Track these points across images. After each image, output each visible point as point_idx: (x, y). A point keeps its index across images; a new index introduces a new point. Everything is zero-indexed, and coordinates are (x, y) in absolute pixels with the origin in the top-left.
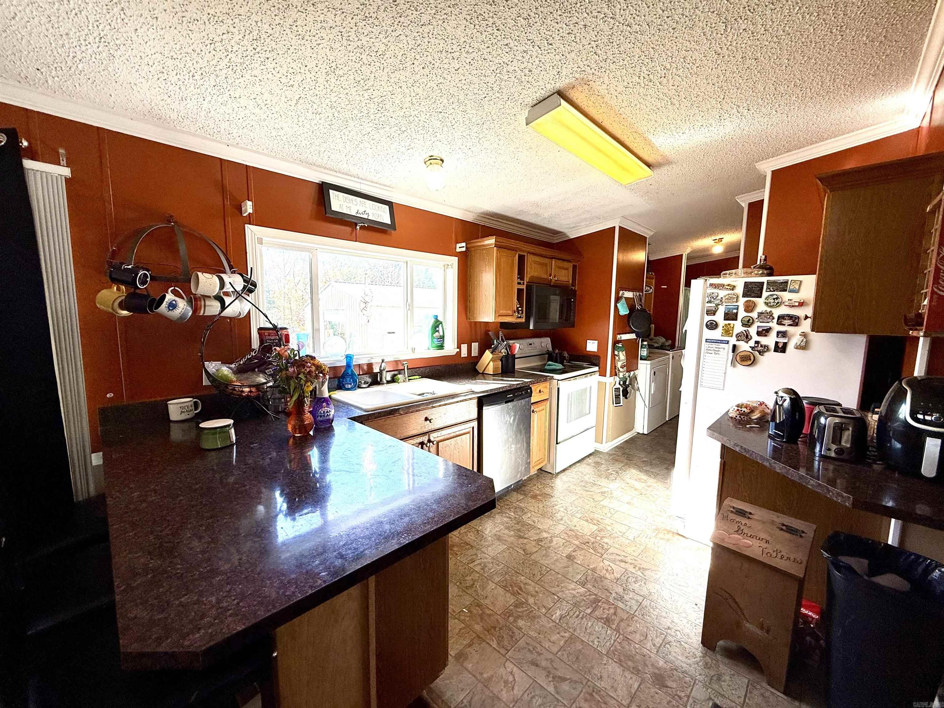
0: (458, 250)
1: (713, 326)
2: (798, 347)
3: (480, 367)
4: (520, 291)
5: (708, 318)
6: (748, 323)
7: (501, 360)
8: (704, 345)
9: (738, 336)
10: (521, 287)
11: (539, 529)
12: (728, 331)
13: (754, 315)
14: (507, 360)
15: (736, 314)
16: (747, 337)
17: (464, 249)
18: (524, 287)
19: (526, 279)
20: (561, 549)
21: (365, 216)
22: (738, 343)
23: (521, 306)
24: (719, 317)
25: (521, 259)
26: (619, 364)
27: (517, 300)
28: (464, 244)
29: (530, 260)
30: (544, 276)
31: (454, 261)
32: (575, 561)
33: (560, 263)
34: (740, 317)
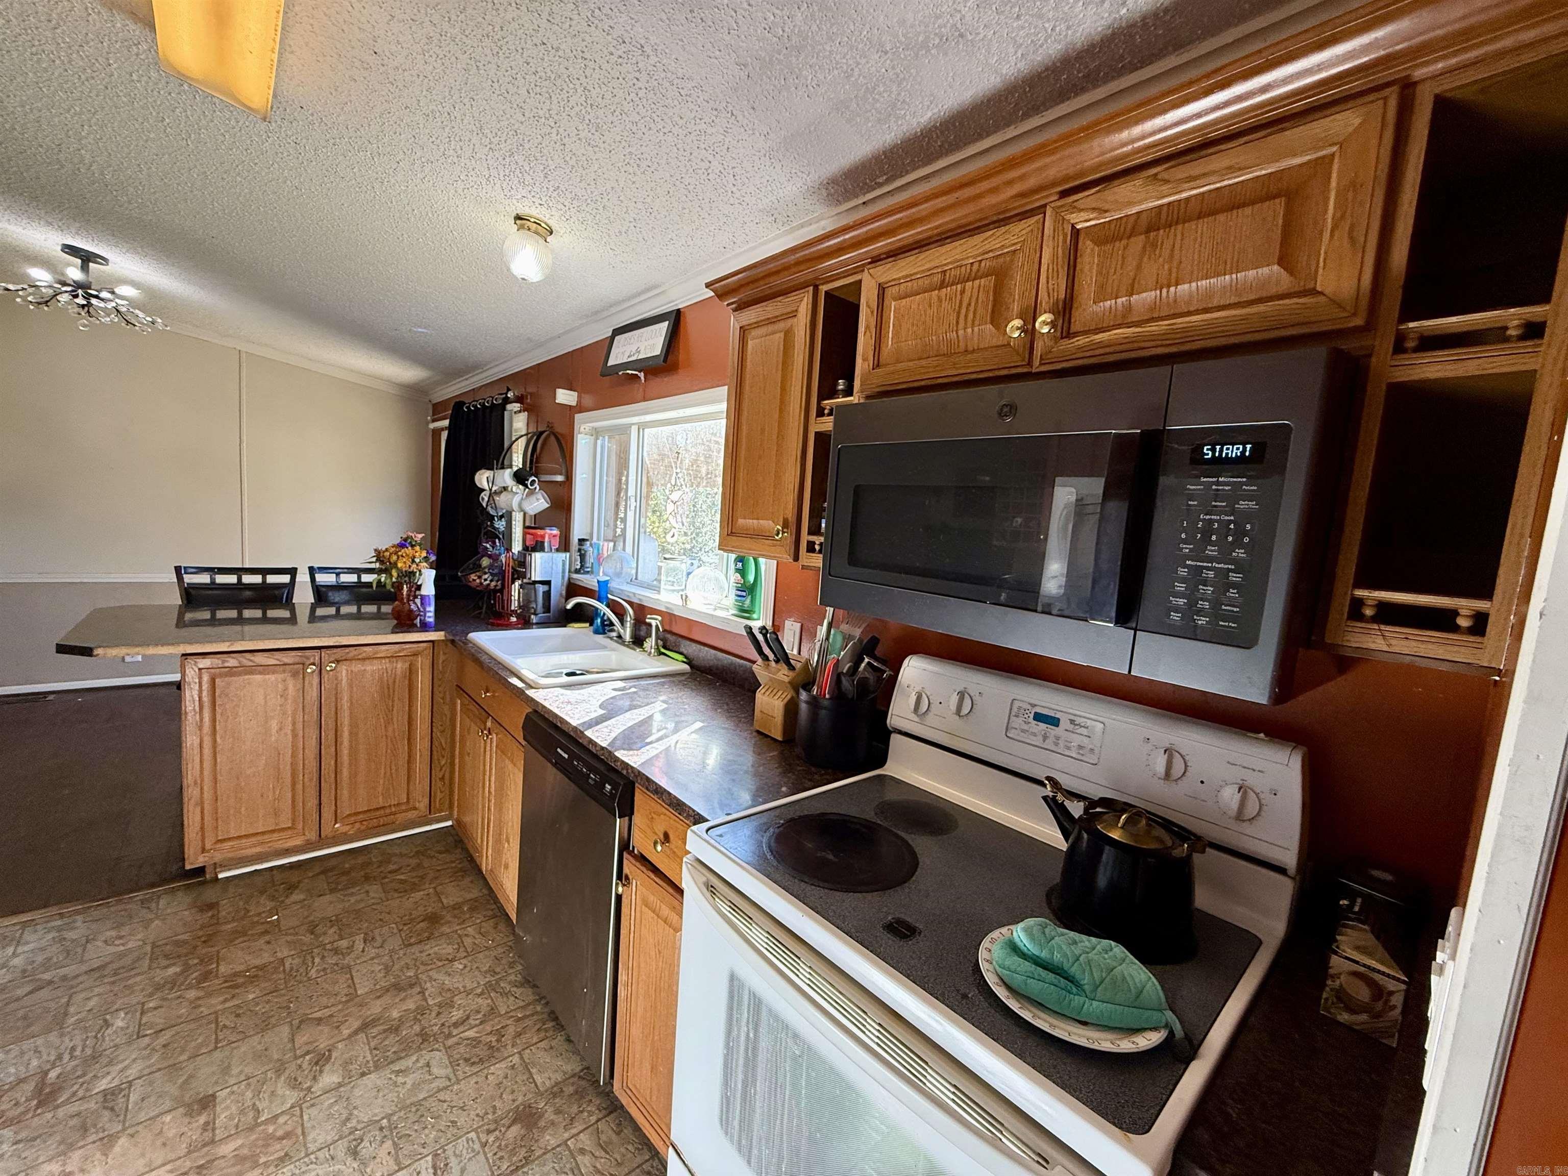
11: (363, 1074)
20: (249, 1094)
21: (635, 358)
32: (181, 1110)
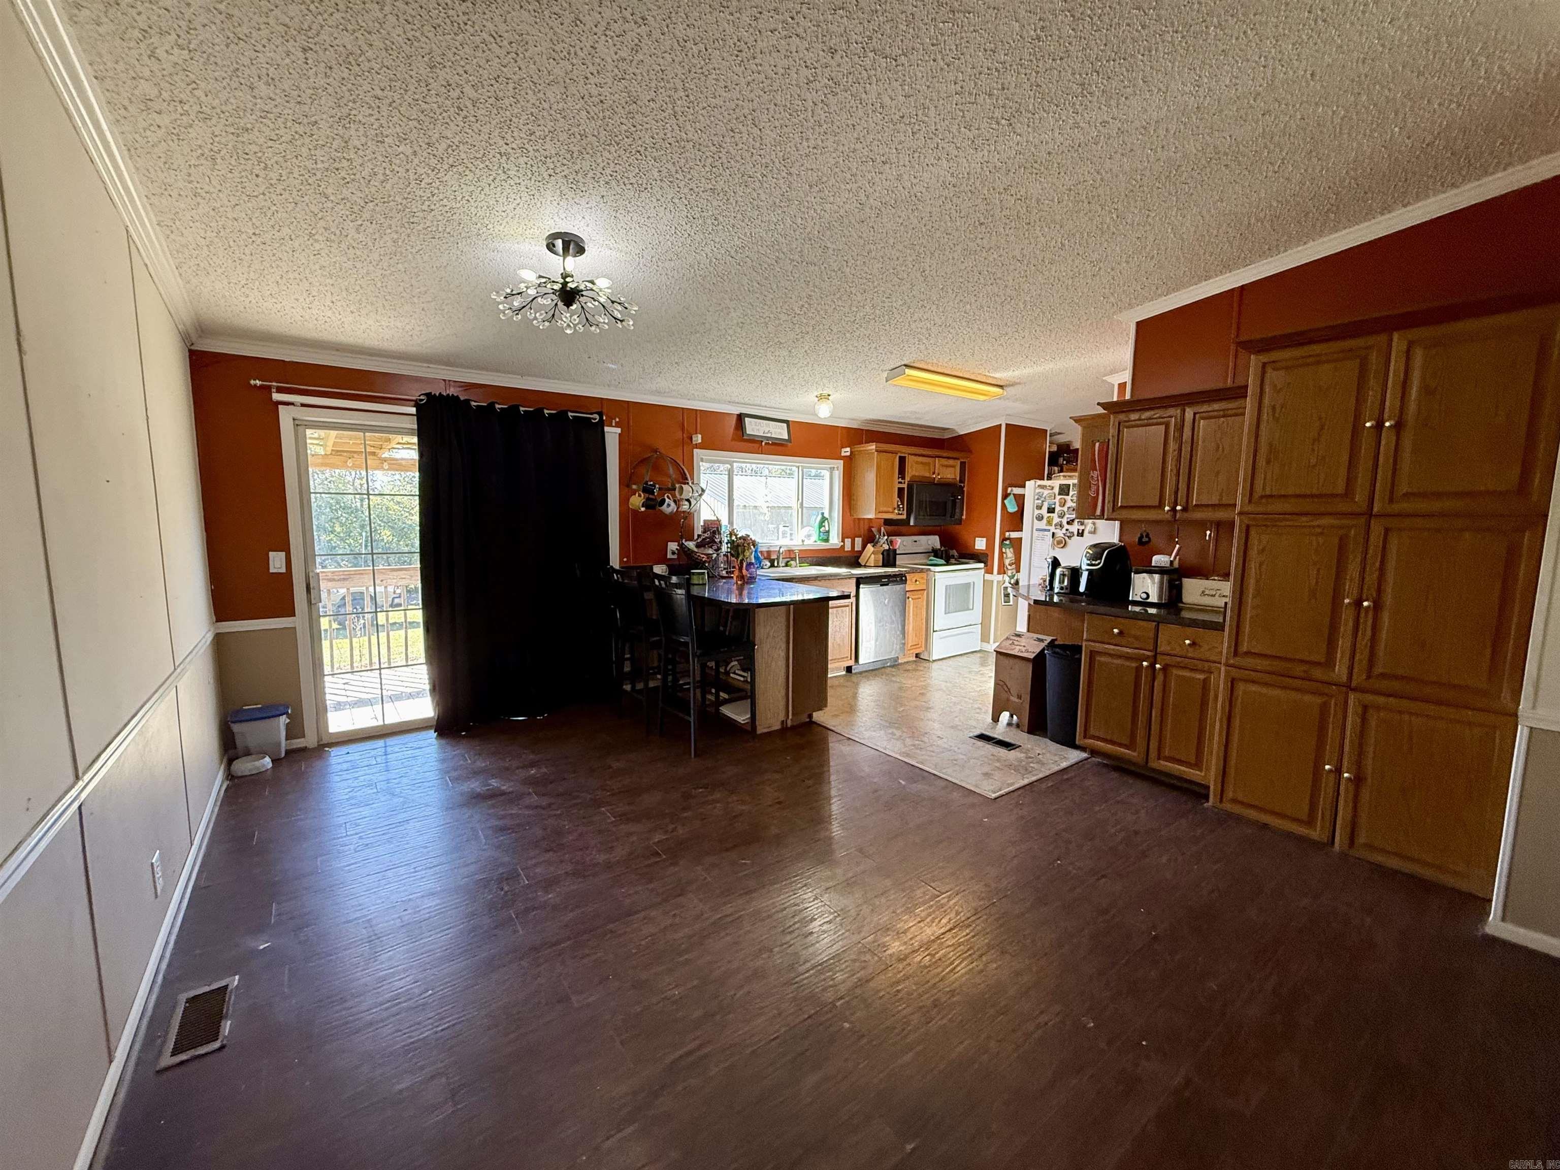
0: (843, 454)
1: (1040, 518)
2: (1090, 533)
3: (862, 561)
4: (901, 490)
5: (1037, 512)
6: (1061, 516)
7: (883, 554)
8: (1036, 533)
9: (1056, 525)
10: (901, 486)
12: (1049, 522)
13: (1065, 509)
14: (888, 555)
15: (1054, 509)
16: (1061, 526)
17: (848, 454)
18: (905, 486)
19: (907, 479)
21: (769, 435)
22: (1055, 531)
23: (903, 504)
24: (1044, 511)
25: (902, 460)
26: (1007, 562)
27: (899, 497)
28: (848, 449)
29: (910, 461)
30: (927, 475)
31: (840, 463)
33: (944, 462)
34: (1056, 511)
